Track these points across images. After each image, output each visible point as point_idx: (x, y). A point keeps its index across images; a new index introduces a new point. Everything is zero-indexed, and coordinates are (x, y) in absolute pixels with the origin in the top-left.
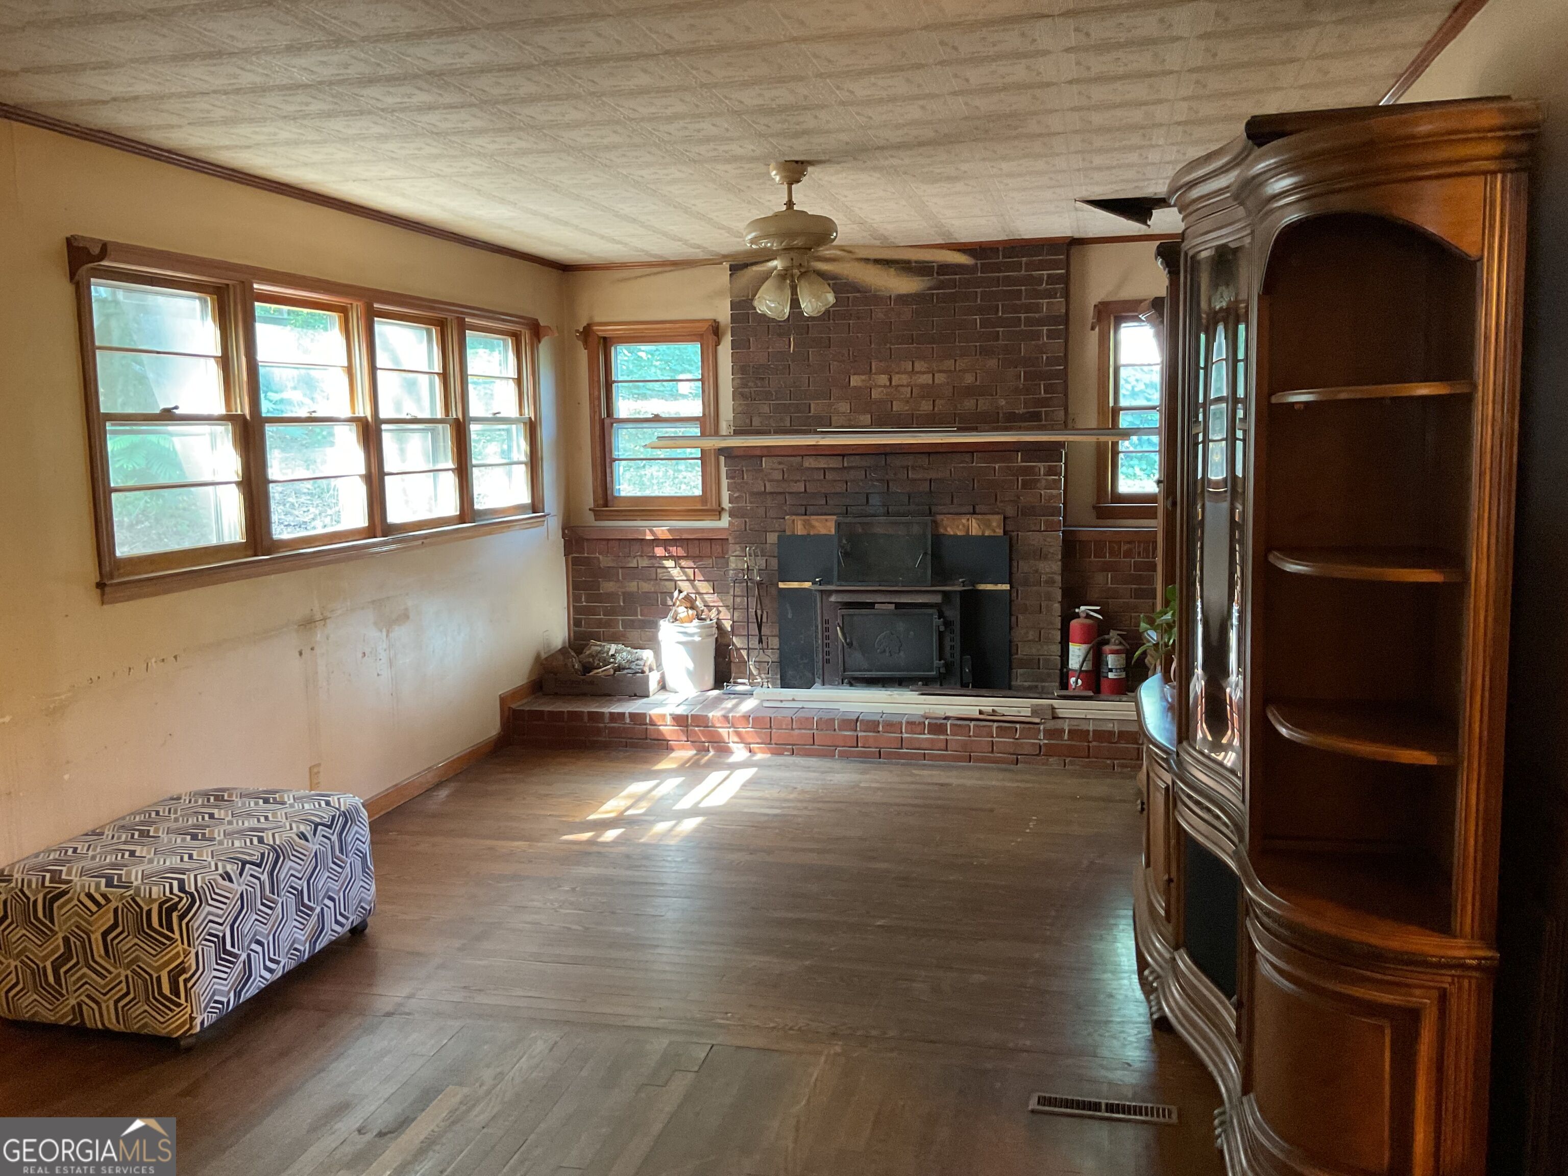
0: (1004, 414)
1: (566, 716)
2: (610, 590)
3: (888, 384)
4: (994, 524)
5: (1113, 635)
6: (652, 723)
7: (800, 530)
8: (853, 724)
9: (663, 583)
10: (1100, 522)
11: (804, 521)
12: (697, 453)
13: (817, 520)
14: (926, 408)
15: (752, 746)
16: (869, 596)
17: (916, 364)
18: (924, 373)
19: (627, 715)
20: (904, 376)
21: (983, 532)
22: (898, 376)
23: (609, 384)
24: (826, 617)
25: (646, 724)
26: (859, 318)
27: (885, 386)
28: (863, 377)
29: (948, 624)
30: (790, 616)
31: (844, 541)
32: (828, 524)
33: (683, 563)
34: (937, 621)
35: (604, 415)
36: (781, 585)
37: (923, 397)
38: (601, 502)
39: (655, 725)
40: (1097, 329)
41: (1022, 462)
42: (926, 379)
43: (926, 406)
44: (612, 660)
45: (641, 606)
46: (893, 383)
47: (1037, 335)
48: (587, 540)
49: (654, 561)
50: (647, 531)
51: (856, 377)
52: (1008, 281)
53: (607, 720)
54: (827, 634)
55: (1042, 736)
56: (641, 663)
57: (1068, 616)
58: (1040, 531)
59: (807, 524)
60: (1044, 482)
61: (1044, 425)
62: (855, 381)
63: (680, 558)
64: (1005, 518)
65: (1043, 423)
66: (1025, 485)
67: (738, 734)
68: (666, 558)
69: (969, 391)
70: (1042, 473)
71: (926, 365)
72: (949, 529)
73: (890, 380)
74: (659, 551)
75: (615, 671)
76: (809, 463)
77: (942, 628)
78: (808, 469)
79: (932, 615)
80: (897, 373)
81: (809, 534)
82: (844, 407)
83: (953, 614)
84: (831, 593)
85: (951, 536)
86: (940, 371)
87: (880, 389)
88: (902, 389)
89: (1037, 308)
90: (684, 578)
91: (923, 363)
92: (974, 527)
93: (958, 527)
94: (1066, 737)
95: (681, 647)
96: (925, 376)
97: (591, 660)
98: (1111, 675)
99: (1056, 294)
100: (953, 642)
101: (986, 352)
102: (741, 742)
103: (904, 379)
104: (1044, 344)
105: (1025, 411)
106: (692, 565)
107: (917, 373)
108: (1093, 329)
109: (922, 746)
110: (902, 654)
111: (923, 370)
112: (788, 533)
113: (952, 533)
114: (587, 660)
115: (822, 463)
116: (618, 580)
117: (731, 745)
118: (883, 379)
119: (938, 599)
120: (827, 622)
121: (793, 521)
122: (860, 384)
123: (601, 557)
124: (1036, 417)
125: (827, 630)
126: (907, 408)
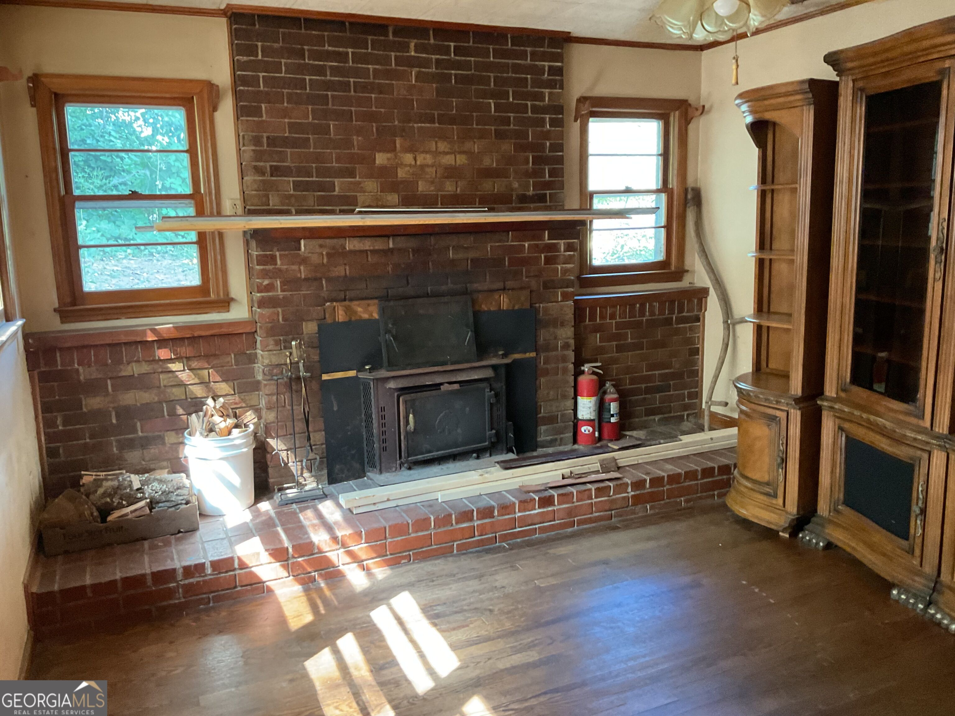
0: (517, 196)
1: (119, 585)
2: (96, 407)
3: (413, 163)
4: (523, 298)
5: (608, 384)
6: (243, 565)
7: (341, 316)
8: (469, 515)
9: (168, 390)
10: (584, 291)
11: (345, 306)
12: (193, 236)
13: (359, 305)
14: (450, 189)
15: (365, 563)
16: (427, 378)
17: (439, 144)
18: (447, 153)
19: (208, 565)
20: (428, 156)
21: (514, 306)
22: (423, 155)
23: (65, 153)
24: (382, 404)
25: (234, 570)
26: (381, 93)
27: (410, 165)
28: (389, 155)
29: (497, 395)
30: (335, 409)
31: (390, 326)
32: (371, 308)
33: (194, 364)
34: (488, 393)
35: (63, 192)
36: (325, 377)
37: (447, 177)
38: (68, 300)
39: (247, 568)
40: (579, 121)
41: (549, 239)
42: (448, 160)
43: (450, 187)
44: (139, 495)
45: (140, 420)
46: (418, 163)
47: (542, 122)
48: (61, 349)
49: (156, 366)
50: (149, 332)
51: (381, 154)
52: (517, 68)
53: (180, 577)
54: (383, 421)
55: (629, 489)
56: (185, 492)
57: (578, 373)
58: (557, 302)
59: (348, 310)
60: (562, 257)
61: (550, 206)
62: (381, 159)
63: (188, 358)
64: (531, 292)
65: (548, 204)
66: (548, 261)
67: (350, 554)
68: (171, 360)
69: (488, 173)
70: (562, 249)
71: (449, 146)
72: (483, 306)
73: (415, 159)
74: (163, 353)
75: (151, 508)
76: (351, 245)
77: (493, 400)
78: (351, 252)
79: (484, 389)
80: (423, 152)
81: (350, 320)
82: (371, 185)
83: (501, 386)
84: (387, 379)
85: (485, 312)
86: (460, 153)
87: (408, 168)
88: (428, 170)
89: (541, 97)
90: (197, 381)
91: (446, 143)
92: (505, 302)
93: (492, 303)
94: (648, 486)
95: (224, 463)
96: (448, 157)
97: (108, 500)
98: (613, 420)
99: (556, 85)
100: (501, 411)
101: (500, 135)
102: (355, 562)
103: (429, 159)
104: (549, 131)
105: (534, 193)
106: (206, 366)
107: (440, 153)
108: (576, 120)
109: (536, 521)
110: (459, 431)
111: (447, 150)
112: (329, 320)
113: (486, 309)
114: (103, 501)
115: (367, 245)
116: (107, 394)
117: (341, 568)
118: (408, 158)
119: (489, 373)
120: (383, 409)
121: (335, 307)
122: (385, 162)
123: (81, 369)
124: (541, 198)
125: (383, 417)
126: (432, 188)
